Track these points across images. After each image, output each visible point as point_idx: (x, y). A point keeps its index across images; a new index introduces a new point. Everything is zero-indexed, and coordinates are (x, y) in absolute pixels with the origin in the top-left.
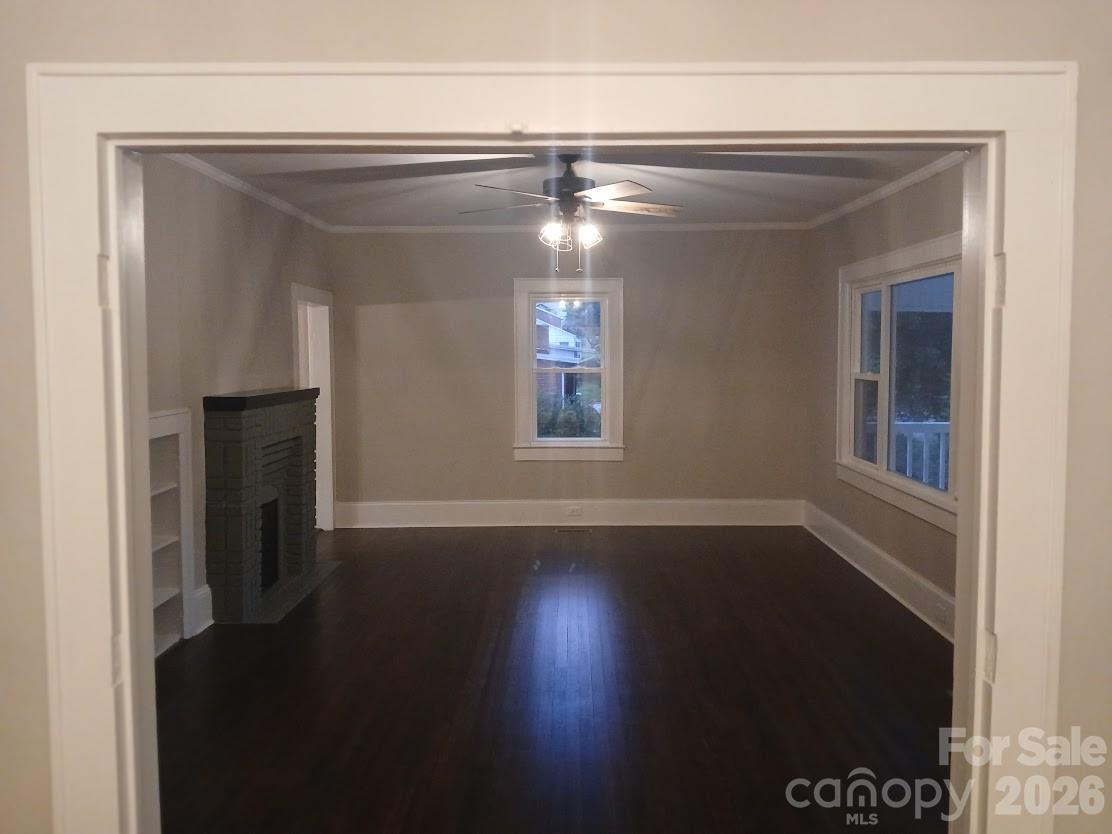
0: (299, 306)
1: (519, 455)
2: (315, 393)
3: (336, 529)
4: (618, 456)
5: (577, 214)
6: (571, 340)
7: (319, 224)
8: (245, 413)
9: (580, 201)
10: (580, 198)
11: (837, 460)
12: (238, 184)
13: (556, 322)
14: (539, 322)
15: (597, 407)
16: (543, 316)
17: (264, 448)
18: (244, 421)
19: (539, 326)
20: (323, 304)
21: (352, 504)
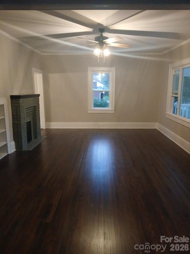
0: (34, 74)
1: (89, 112)
2: (39, 95)
3: (46, 129)
4: (113, 112)
5: (103, 47)
6: (102, 85)
7: (39, 52)
8: (20, 99)
9: (104, 43)
10: (104, 42)
11: (166, 113)
12: (17, 40)
13: (99, 81)
14: (94, 81)
15: (108, 102)
16: (95, 79)
17: (26, 108)
18: (20, 101)
19: (94, 82)
20: (41, 73)
21: (49, 123)
